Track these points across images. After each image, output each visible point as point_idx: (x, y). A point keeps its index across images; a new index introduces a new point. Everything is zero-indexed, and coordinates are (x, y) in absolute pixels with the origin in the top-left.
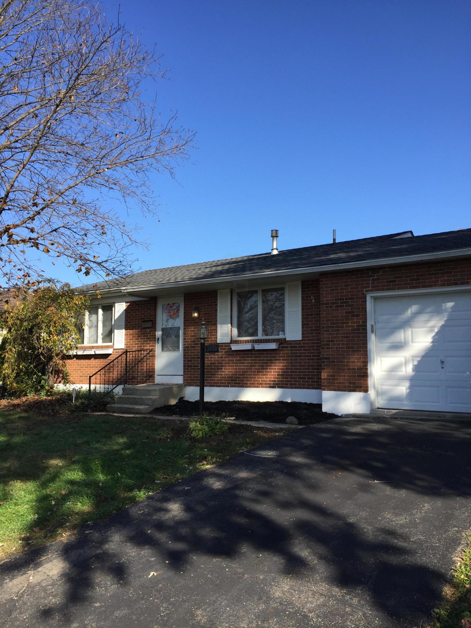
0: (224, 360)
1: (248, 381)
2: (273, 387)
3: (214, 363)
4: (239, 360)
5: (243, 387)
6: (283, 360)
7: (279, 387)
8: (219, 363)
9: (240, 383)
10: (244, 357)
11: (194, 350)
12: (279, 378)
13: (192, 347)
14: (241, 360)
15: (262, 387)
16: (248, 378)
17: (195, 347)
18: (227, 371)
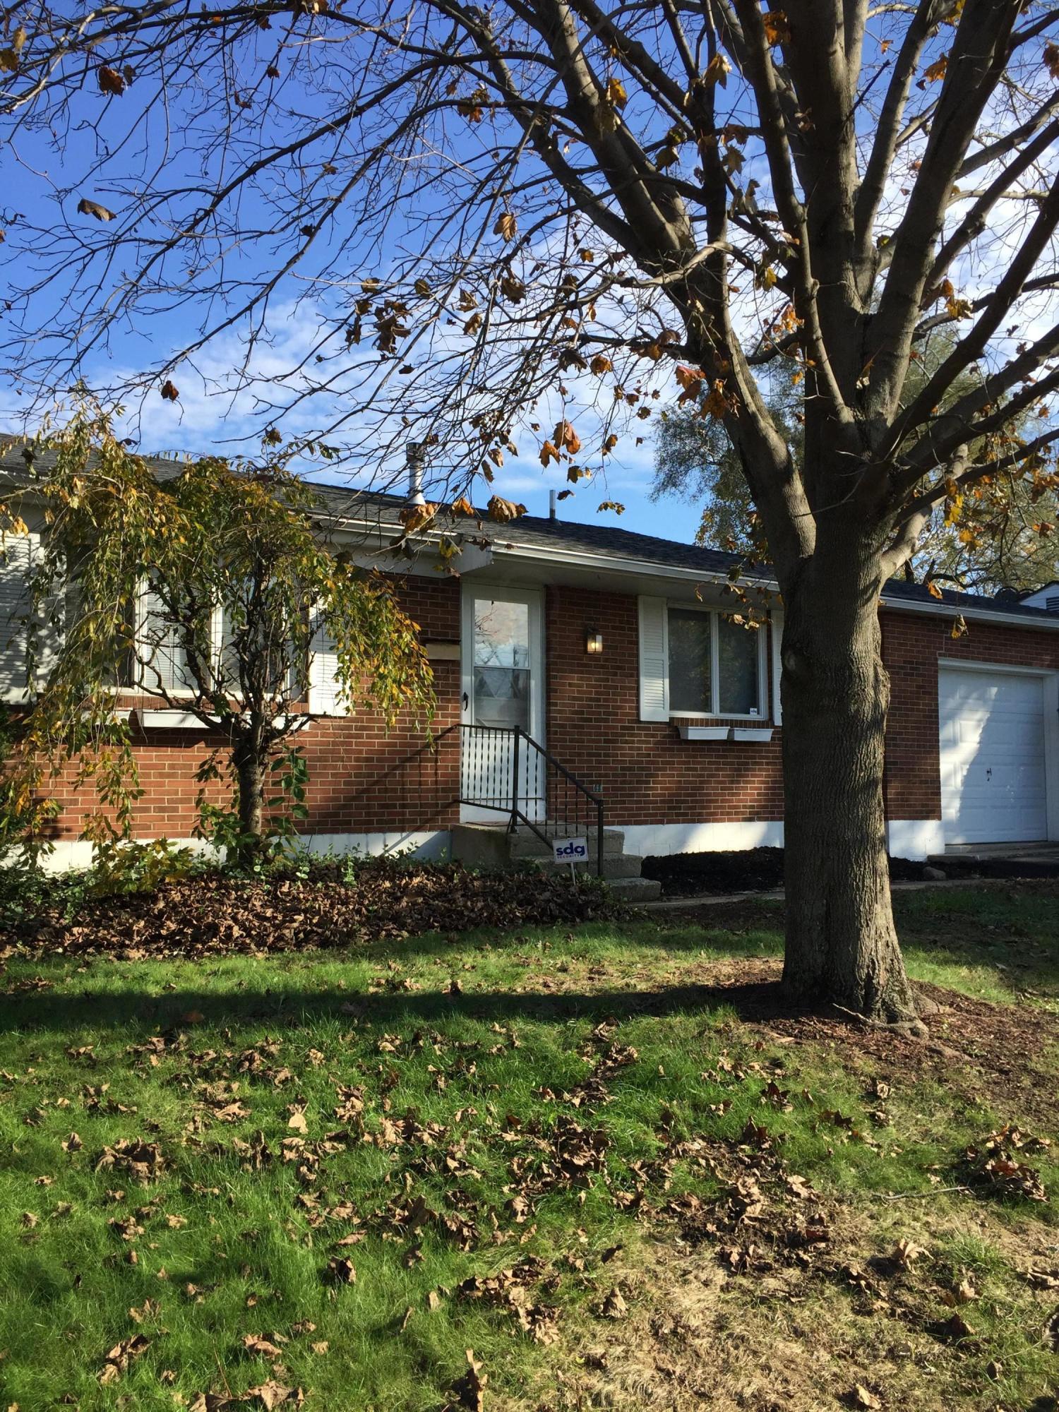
0: (653, 763)
1: (704, 808)
2: (750, 820)
3: (630, 769)
4: (684, 763)
5: (693, 821)
6: (767, 764)
7: (760, 819)
8: (642, 769)
9: (686, 814)
10: (695, 757)
11: (580, 734)
12: (759, 801)
13: (575, 726)
14: (688, 763)
15: (730, 820)
16: (702, 801)
17: (582, 727)
18: (661, 786)
